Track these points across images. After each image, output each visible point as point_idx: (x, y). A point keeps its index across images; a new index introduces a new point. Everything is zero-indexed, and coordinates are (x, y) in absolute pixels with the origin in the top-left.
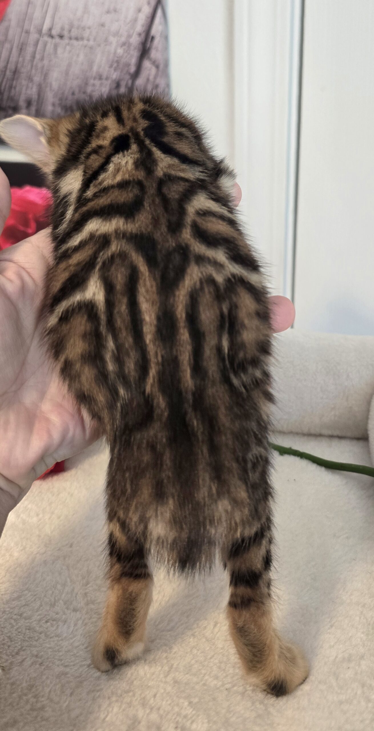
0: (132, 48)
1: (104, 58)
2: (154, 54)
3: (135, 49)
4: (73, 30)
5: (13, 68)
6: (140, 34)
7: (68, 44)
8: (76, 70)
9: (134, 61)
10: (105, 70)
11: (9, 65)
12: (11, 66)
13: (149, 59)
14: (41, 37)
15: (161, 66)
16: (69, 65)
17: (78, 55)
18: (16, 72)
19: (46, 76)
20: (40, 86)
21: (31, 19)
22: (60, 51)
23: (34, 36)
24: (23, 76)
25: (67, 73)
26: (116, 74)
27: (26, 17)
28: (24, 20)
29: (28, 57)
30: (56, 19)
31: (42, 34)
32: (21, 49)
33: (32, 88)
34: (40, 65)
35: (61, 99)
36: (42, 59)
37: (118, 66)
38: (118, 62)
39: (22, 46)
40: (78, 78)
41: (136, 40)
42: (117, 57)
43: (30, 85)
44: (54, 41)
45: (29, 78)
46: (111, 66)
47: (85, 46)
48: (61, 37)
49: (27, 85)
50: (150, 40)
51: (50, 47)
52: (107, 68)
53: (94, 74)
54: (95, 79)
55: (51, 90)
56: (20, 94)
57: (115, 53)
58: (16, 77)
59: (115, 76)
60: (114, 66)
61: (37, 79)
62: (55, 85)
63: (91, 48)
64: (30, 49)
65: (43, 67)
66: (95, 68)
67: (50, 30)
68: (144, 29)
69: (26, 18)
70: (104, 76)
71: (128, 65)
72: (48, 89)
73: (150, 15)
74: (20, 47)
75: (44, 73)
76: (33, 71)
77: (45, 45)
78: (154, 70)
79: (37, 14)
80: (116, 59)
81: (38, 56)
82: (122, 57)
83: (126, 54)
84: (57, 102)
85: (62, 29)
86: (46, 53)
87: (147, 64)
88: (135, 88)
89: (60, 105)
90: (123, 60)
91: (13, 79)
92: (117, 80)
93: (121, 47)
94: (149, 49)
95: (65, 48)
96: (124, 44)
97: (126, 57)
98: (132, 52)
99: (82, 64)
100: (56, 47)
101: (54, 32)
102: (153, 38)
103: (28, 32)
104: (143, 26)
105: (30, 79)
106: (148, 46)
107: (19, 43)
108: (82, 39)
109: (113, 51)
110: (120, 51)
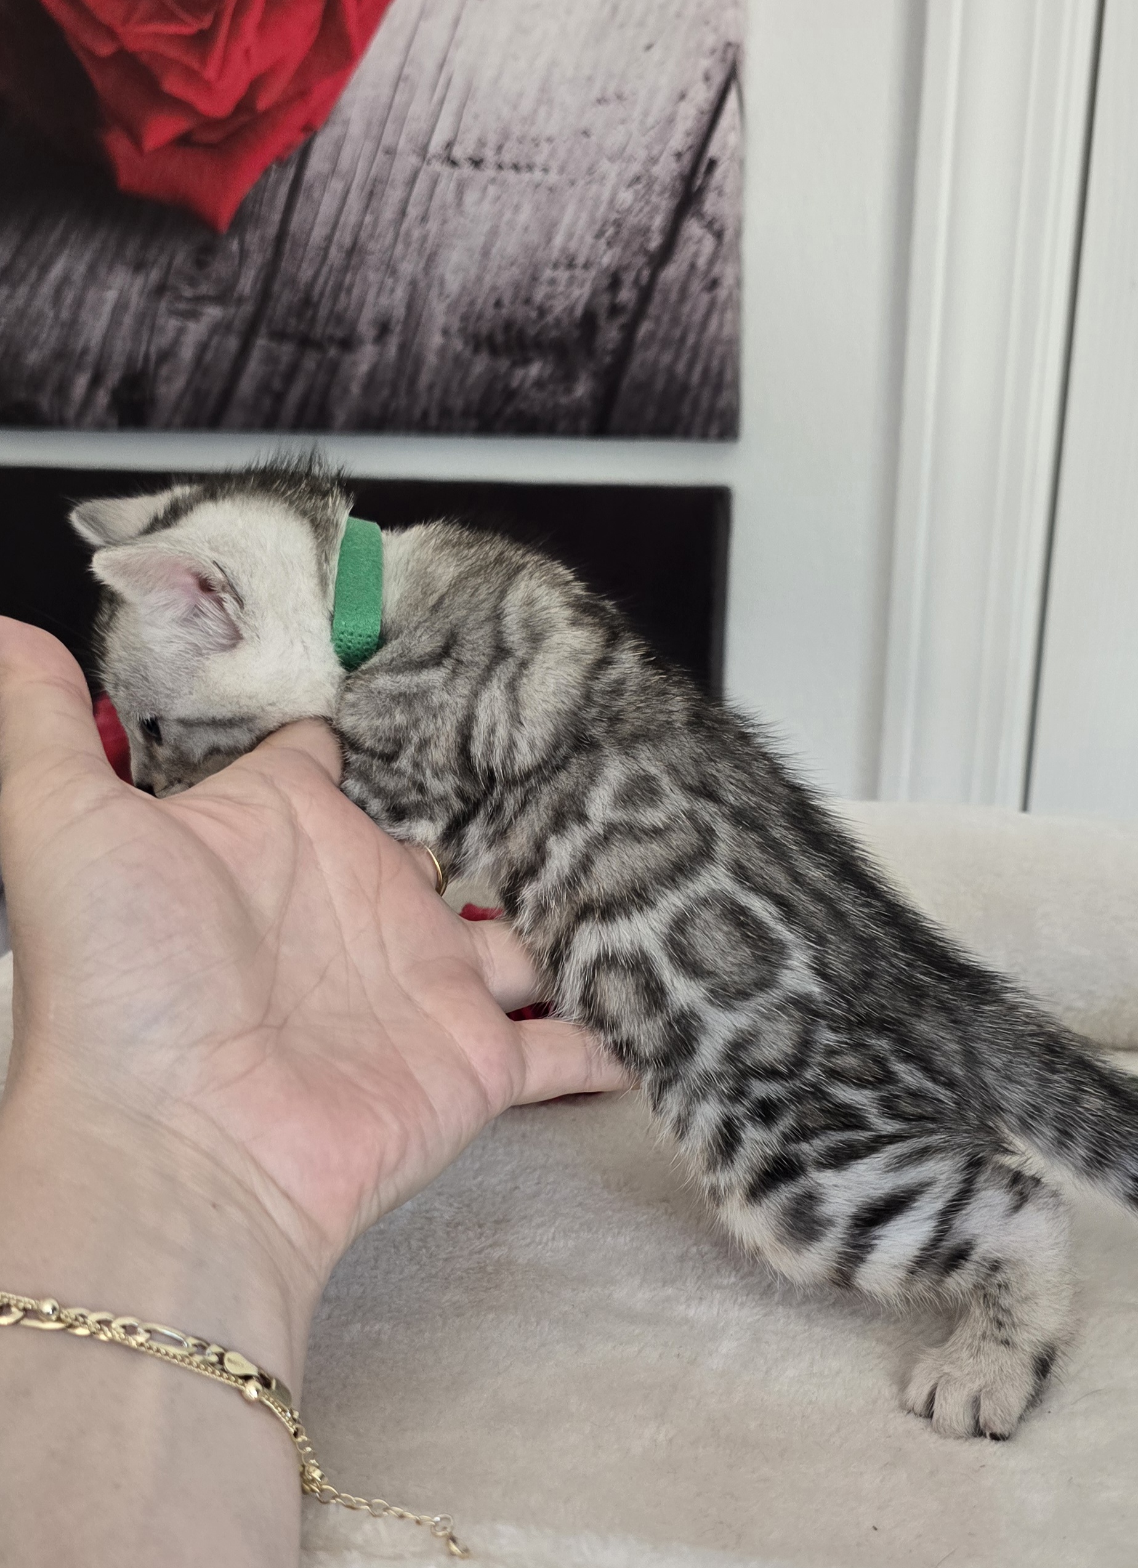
0: (657, 188)
1: (584, 216)
2: (710, 204)
3: (664, 190)
4: (508, 145)
5: (347, 241)
6: (679, 155)
7: (493, 181)
8: (509, 245)
9: (658, 222)
10: (584, 246)
11: (337, 234)
12: (344, 237)
13: (700, 215)
14: (425, 163)
15: (728, 235)
16: (494, 232)
17: (517, 208)
18: (354, 250)
19: (431, 260)
20: (413, 284)
21: (402, 121)
22: (470, 197)
23: (406, 162)
24: (372, 260)
25: (486, 253)
26: (610, 253)
27: (388, 114)
28: (383, 124)
29: (389, 213)
30: (467, 119)
31: (429, 156)
32: (371, 194)
33: (393, 290)
34: (416, 234)
35: (465, 318)
36: (424, 219)
37: (617, 233)
38: (618, 224)
39: (374, 185)
40: (512, 264)
41: (667, 170)
42: (617, 212)
43: (389, 282)
44: (456, 173)
45: (388, 266)
46: (599, 235)
47: (537, 186)
48: (477, 163)
49: (382, 282)
50: (703, 168)
51: (446, 190)
52: (589, 239)
53: (555, 254)
54: (556, 266)
55: (441, 294)
56: (361, 305)
57: (612, 202)
58: (353, 263)
59: (607, 258)
60: (607, 234)
61: (407, 268)
62: (453, 285)
63: (551, 190)
64: (394, 196)
65: (424, 239)
66: (558, 241)
67: (449, 145)
68: (690, 141)
69: (387, 119)
70: (581, 260)
71: (645, 231)
72: (434, 292)
73: (707, 107)
74: (368, 188)
75: (428, 252)
76: (400, 247)
77: (435, 183)
78: (709, 244)
79: (419, 109)
80: (614, 216)
81: (413, 212)
82: (629, 210)
83: (639, 205)
84: (456, 324)
85: (482, 143)
86: (436, 202)
87: (693, 228)
88: (659, 286)
89: (462, 330)
90: (632, 220)
91: (345, 269)
92: (612, 269)
93: (630, 186)
94: (702, 190)
95: (485, 189)
96: (637, 179)
97: (641, 210)
98: (654, 199)
99: (526, 229)
100: (461, 188)
101: (458, 152)
102: (712, 164)
103: (391, 152)
104: (688, 134)
105: (391, 269)
106: (698, 182)
107: (367, 178)
108: (530, 168)
109: (606, 195)
110: (626, 197)
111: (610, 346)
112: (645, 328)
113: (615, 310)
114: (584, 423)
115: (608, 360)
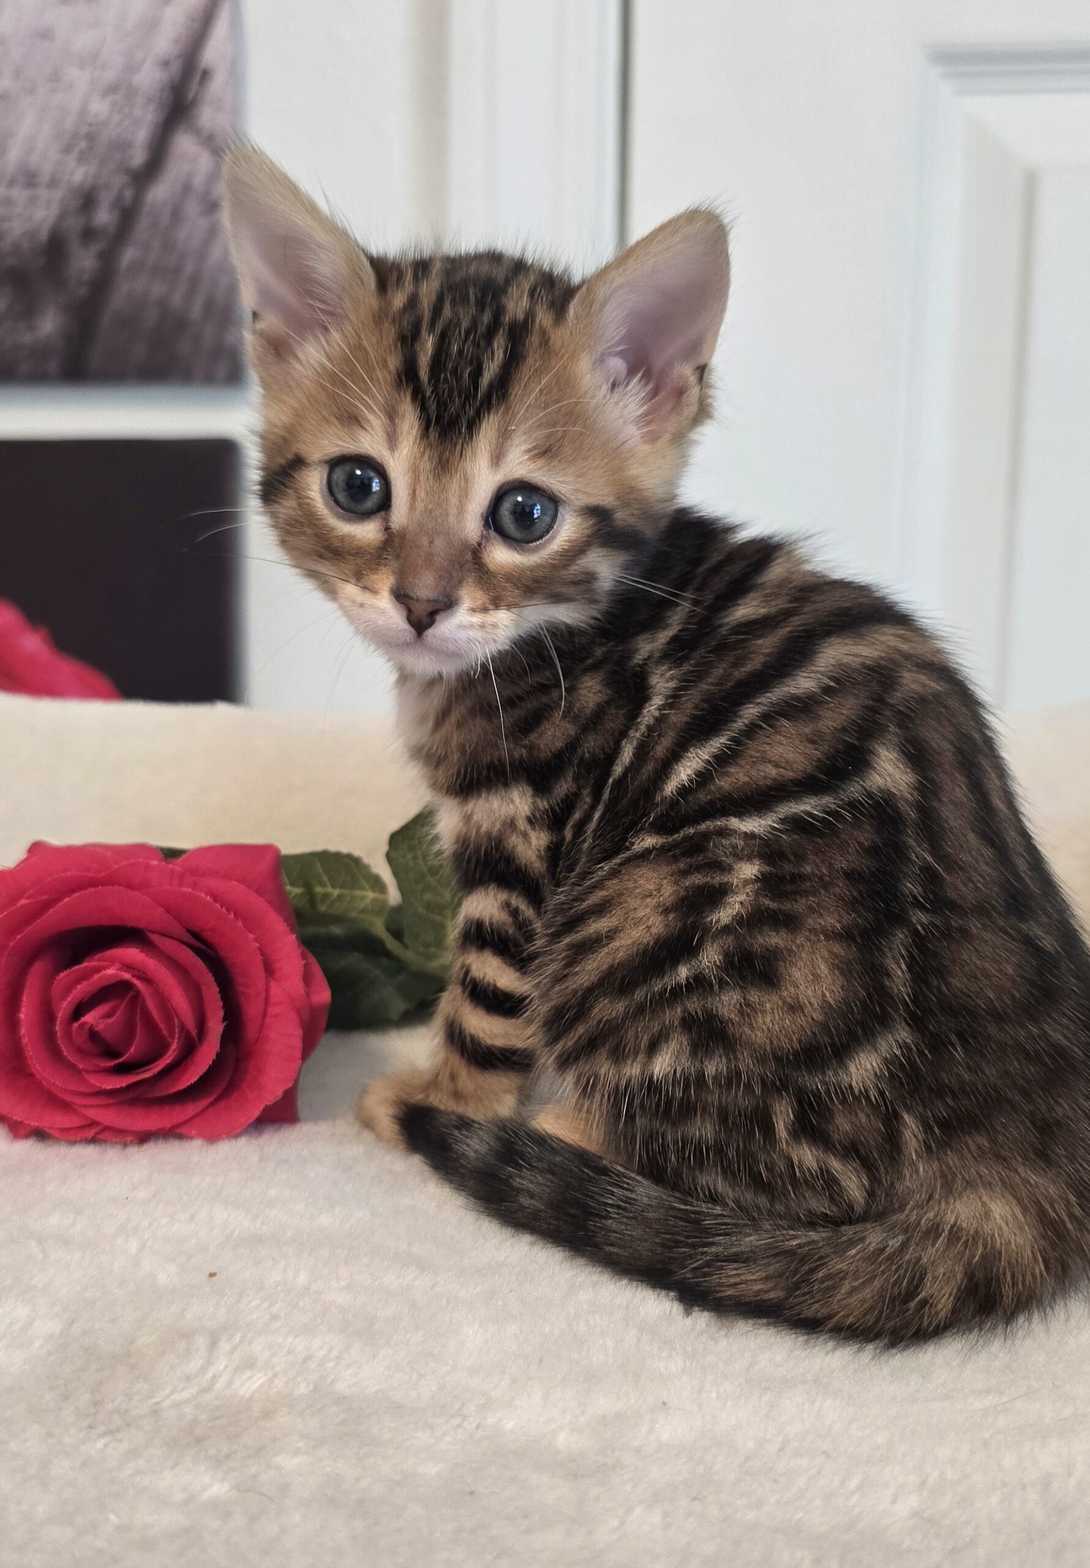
0: (139, 100)
1: (46, 128)
2: (207, 116)
3: (149, 100)
6: (166, 64)
9: (142, 136)
10: (48, 160)
13: (194, 130)
26: (82, 169)
37: (90, 148)
38: (91, 137)
41: (151, 79)
42: (90, 125)
46: (67, 149)
50: (197, 78)
52: (54, 154)
53: (10, 169)
54: (12, 182)
57: (83, 111)
59: (79, 174)
60: (77, 149)
66: (14, 153)
68: (179, 48)
70: (44, 178)
71: (122, 146)
78: (204, 162)
80: (84, 129)
82: (104, 123)
83: (116, 118)
87: (184, 144)
88: (146, 209)
90: (109, 133)
92: (85, 189)
93: (104, 95)
94: (194, 103)
96: (112, 89)
97: (119, 124)
98: (138, 112)
102: (206, 74)
104: (176, 42)
106: (190, 93)
109: (75, 107)
110: (99, 108)
111: (86, 276)
112: (129, 255)
113: (89, 234)
114: (53, 366)
115: (83, 291)
